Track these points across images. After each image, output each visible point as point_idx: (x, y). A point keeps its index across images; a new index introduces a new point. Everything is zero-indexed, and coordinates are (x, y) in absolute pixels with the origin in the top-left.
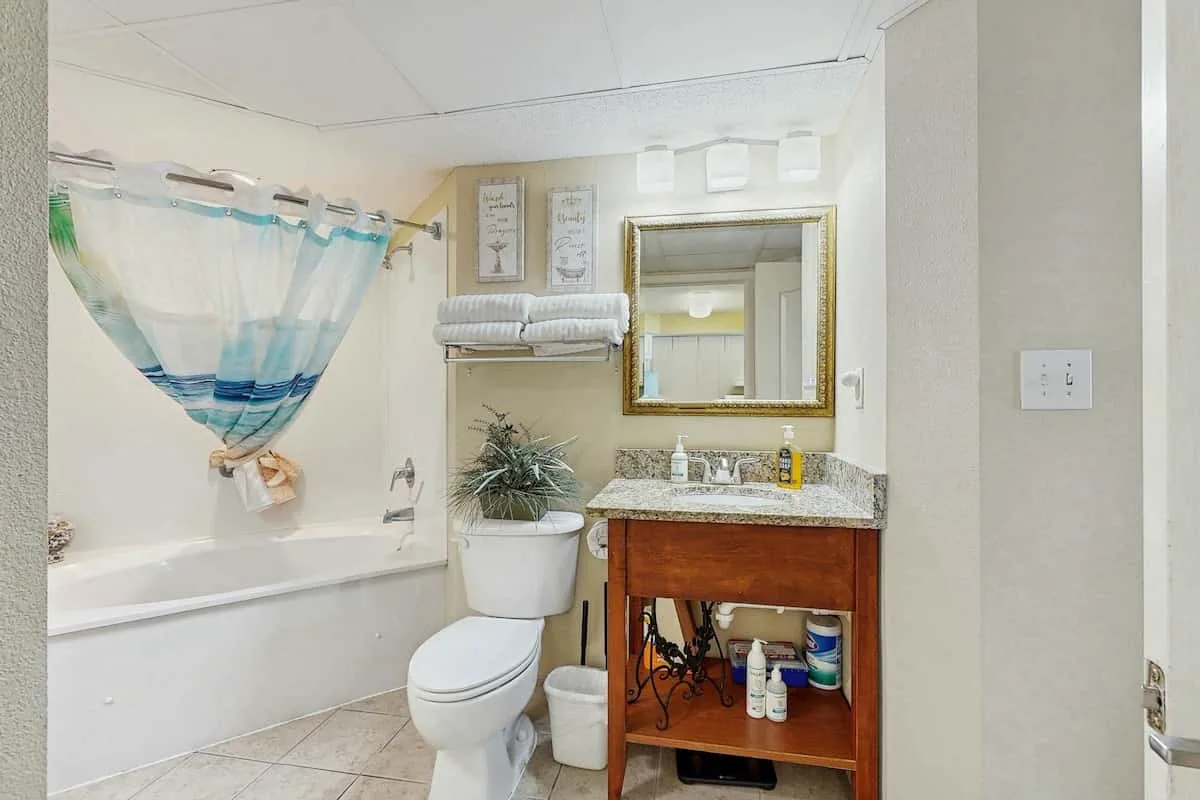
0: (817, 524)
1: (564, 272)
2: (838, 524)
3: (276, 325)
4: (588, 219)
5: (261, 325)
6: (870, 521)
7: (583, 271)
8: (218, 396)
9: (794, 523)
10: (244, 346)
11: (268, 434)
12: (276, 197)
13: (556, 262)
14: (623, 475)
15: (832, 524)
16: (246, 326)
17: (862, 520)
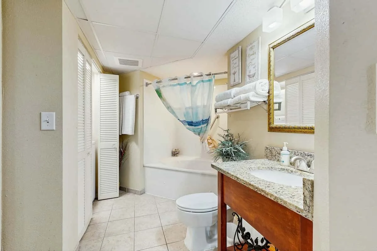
0: (272, 199)
1: (249, 76)
2: (282, 203)
3: (192, 108)
4: (257, 53)
5: (189, 108)
6: (302, 211)
7: (255, 74)
8: (189, 125)
9: (263, 194)
10: (187, 113)
11: (203, 134)
12: (185, 78)
13: (248, 73)
14: (267, 157)
15: (279, 202)
16: (186, 108)
17: (296, 207)
